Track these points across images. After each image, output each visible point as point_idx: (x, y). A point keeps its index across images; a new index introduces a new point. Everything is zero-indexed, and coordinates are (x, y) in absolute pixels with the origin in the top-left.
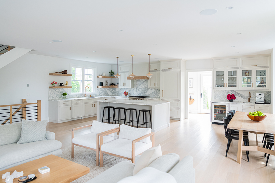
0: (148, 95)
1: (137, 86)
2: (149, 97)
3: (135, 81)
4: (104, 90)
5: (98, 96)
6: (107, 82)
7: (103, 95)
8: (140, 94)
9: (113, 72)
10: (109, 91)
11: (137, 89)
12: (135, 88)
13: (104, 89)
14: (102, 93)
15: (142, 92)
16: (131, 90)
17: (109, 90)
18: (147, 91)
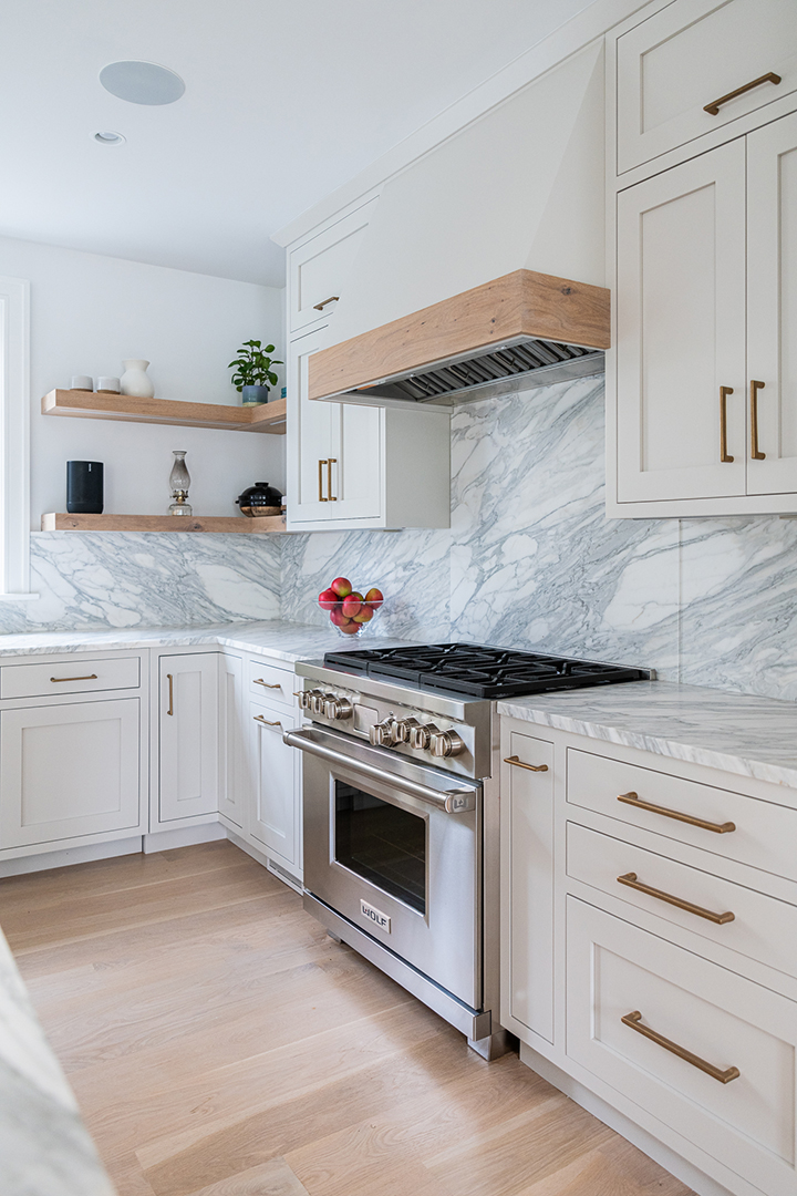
0: (636, 640)
1: (486, 497)
2: (638, 676)
3: (461, 432)
4: (145, 560)
5: (50, 628)
6: (181, 467)
7: (134, 618)
8: (519, 615)
9: (262, 362)
10: (226, 572)
11: (490, 538)
12: (463, 522)
13: (150, 554)
14: (118, 597)
15: (542, 589)
16: (425, 560)
17: (222, 560)
18: (618, 571)
